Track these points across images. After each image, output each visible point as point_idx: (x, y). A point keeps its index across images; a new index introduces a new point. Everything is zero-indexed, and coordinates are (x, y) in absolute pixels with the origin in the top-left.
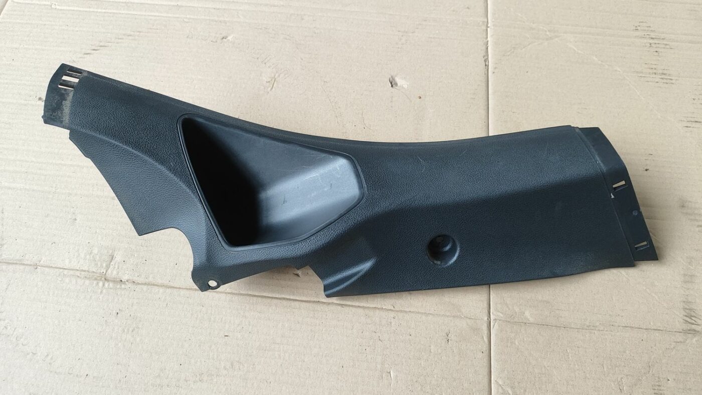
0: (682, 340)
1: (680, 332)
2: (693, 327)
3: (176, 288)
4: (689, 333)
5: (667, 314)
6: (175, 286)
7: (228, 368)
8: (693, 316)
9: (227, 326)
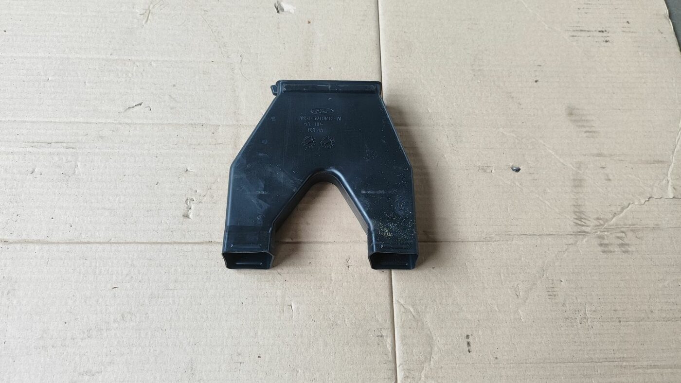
0: (573, 243)
1: (571, 235)
2: (584, 228)
3: (54, 243)
4: (580, 235)
5: (558, 219)
6: (53, 242)
7: (119, 320)
8: (582, 219)
9: (114, 277)
